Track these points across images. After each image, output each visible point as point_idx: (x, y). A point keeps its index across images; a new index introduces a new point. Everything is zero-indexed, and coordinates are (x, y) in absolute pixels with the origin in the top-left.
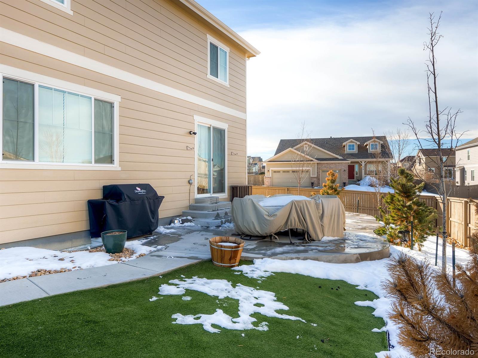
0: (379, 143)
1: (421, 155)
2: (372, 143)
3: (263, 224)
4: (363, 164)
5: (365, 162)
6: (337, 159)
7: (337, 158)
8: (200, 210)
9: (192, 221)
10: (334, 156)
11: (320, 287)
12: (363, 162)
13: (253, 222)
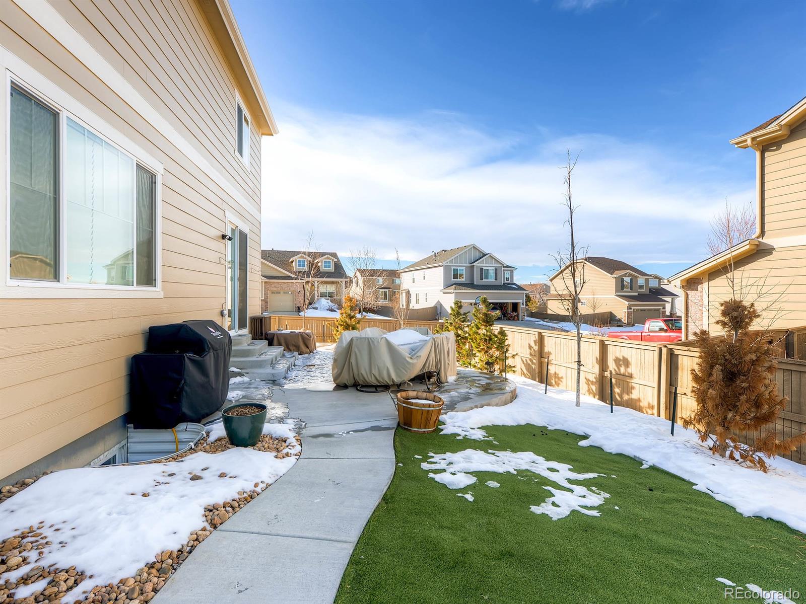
0: (333, 260)
1: (358, 274)
2: (325, 260)
3: (402, 369)
4: (316, 284)
5: (318, 282)
6: (289, 278)
7: (290, 276)
8: (242, 357)
9: (245, 374)
10: (285, 274)
11: (534, 435)
12: (316, 282)
13: (387, 367)
